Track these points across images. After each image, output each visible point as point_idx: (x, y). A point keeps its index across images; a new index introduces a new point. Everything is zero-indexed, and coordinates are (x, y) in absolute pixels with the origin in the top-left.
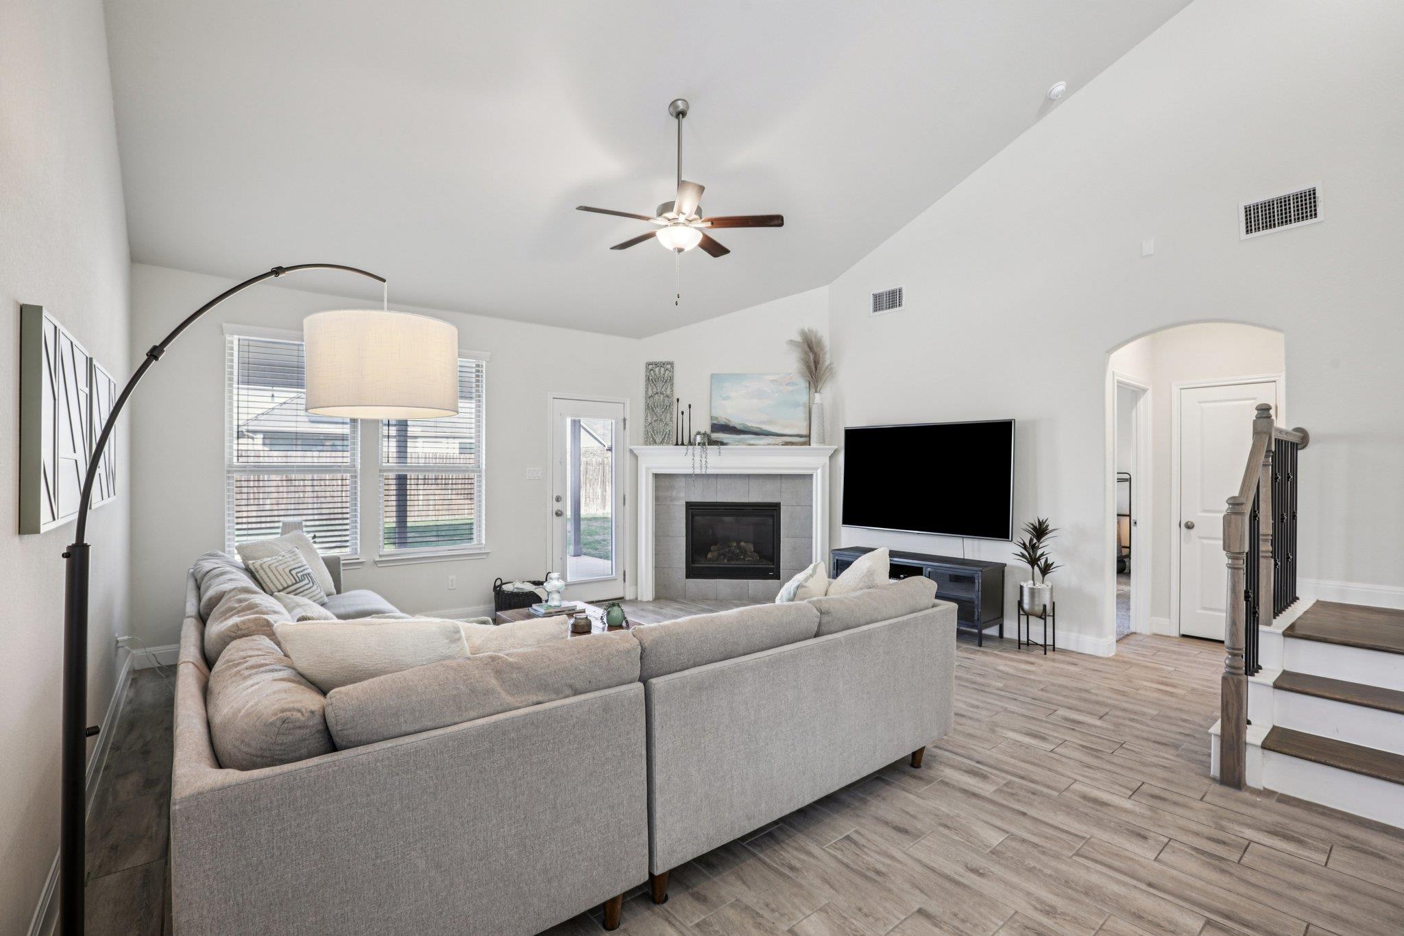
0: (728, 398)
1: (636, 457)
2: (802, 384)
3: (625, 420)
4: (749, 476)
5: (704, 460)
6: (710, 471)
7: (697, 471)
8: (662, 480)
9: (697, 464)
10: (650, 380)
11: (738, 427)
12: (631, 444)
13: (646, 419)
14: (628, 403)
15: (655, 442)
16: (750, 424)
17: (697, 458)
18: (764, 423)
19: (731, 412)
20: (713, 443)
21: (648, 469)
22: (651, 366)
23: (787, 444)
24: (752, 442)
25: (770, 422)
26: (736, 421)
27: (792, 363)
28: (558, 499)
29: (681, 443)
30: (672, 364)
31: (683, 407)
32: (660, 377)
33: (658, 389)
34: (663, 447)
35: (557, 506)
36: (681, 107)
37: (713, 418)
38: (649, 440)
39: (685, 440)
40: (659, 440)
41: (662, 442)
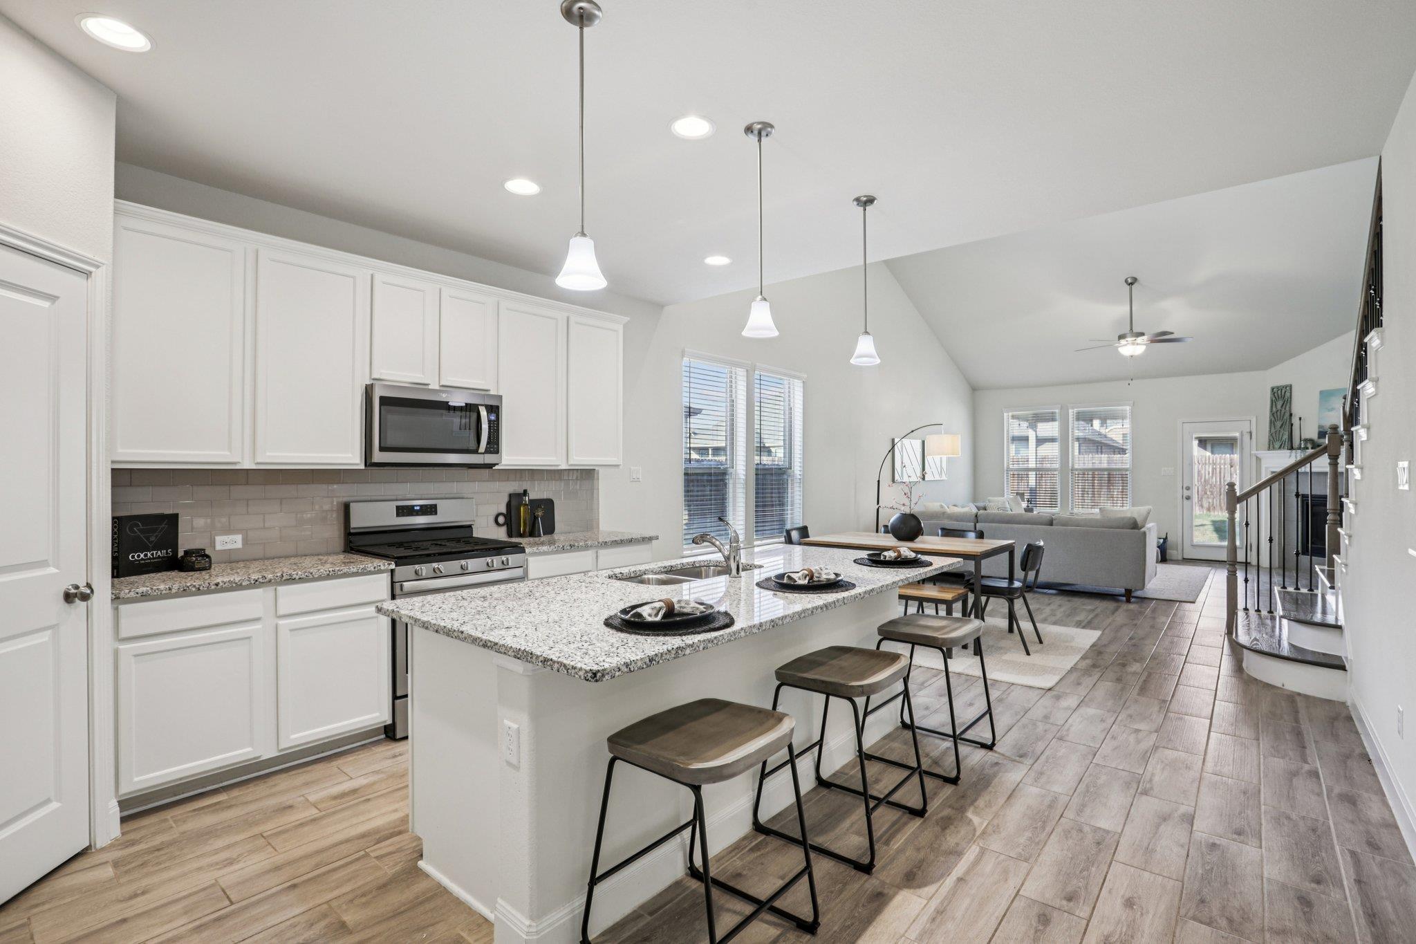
0: (1331, 410)
1: (1258, 460)
3: (1251, 433)
10: (1274, 401)
12: (1256, 451)
13: (1270, 431)
14: (1254, 420)
15: (1274, 448)
20: (1316, 446)
21: (1266, 468)
28: (1188, 488)
29: (1292, 448)
30: (1291, 386)
31: (1295, 421)
32: (1281, 398)
33: (1279, 407)
34: (1279, 451)
35: (1186, 493)
36: (1130, 281)
37: (1320, 427)
38: (1271, 447)
39: (1296, 442)
40: (1277, 445)
41: (1280, 448)
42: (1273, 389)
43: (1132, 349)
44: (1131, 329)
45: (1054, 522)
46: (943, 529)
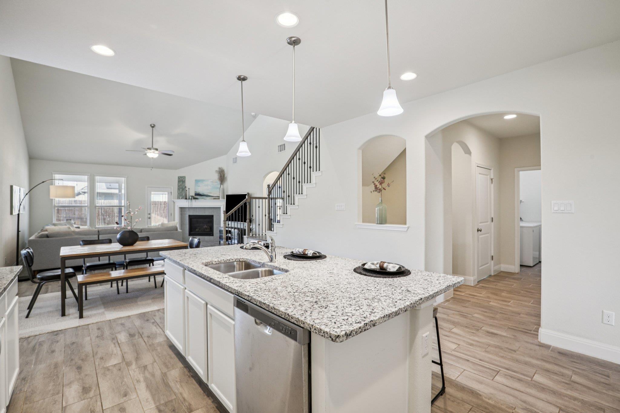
0: (199, 186)
1: (174, 202)
2: (219, 182)
3: (171, 192)
4: (205, 208)
5: (191, 203)
6: (193, 206)
7: (190, 207)
8: (182, 209)
9: (190, 205)
10: (179, 181)
11: (202, 194)
12: (173, 199)
13: (178, 192)
14: (172, 188)
15: (180, 199)
16: (205, 193)
17: (190, 203)
18: (208, 193)
19: (201, 190)
20: (195, 199)
21: (177, 206)
22: (179, 178)
23: (214, 199)
24: (205, 198)
25: (210, 193)
26: (201, 193)
27: (216, 176)
28: (149, 214)
29: (186, 199)
30: (185, 177)
31: (187, 189)
32: (182, 181)
33: (181, 184)
34: (182, 200)
35: (149, 216)
36: (152, 125)
37: (195, 192)
38: (178, 198)
39: (188, 198)
40: (181, 198)
41: (182, 199)
42: (179, 177)
43: (152, 155)
44: (152, 146)
45: (143, 231)
46: (83, 241)
